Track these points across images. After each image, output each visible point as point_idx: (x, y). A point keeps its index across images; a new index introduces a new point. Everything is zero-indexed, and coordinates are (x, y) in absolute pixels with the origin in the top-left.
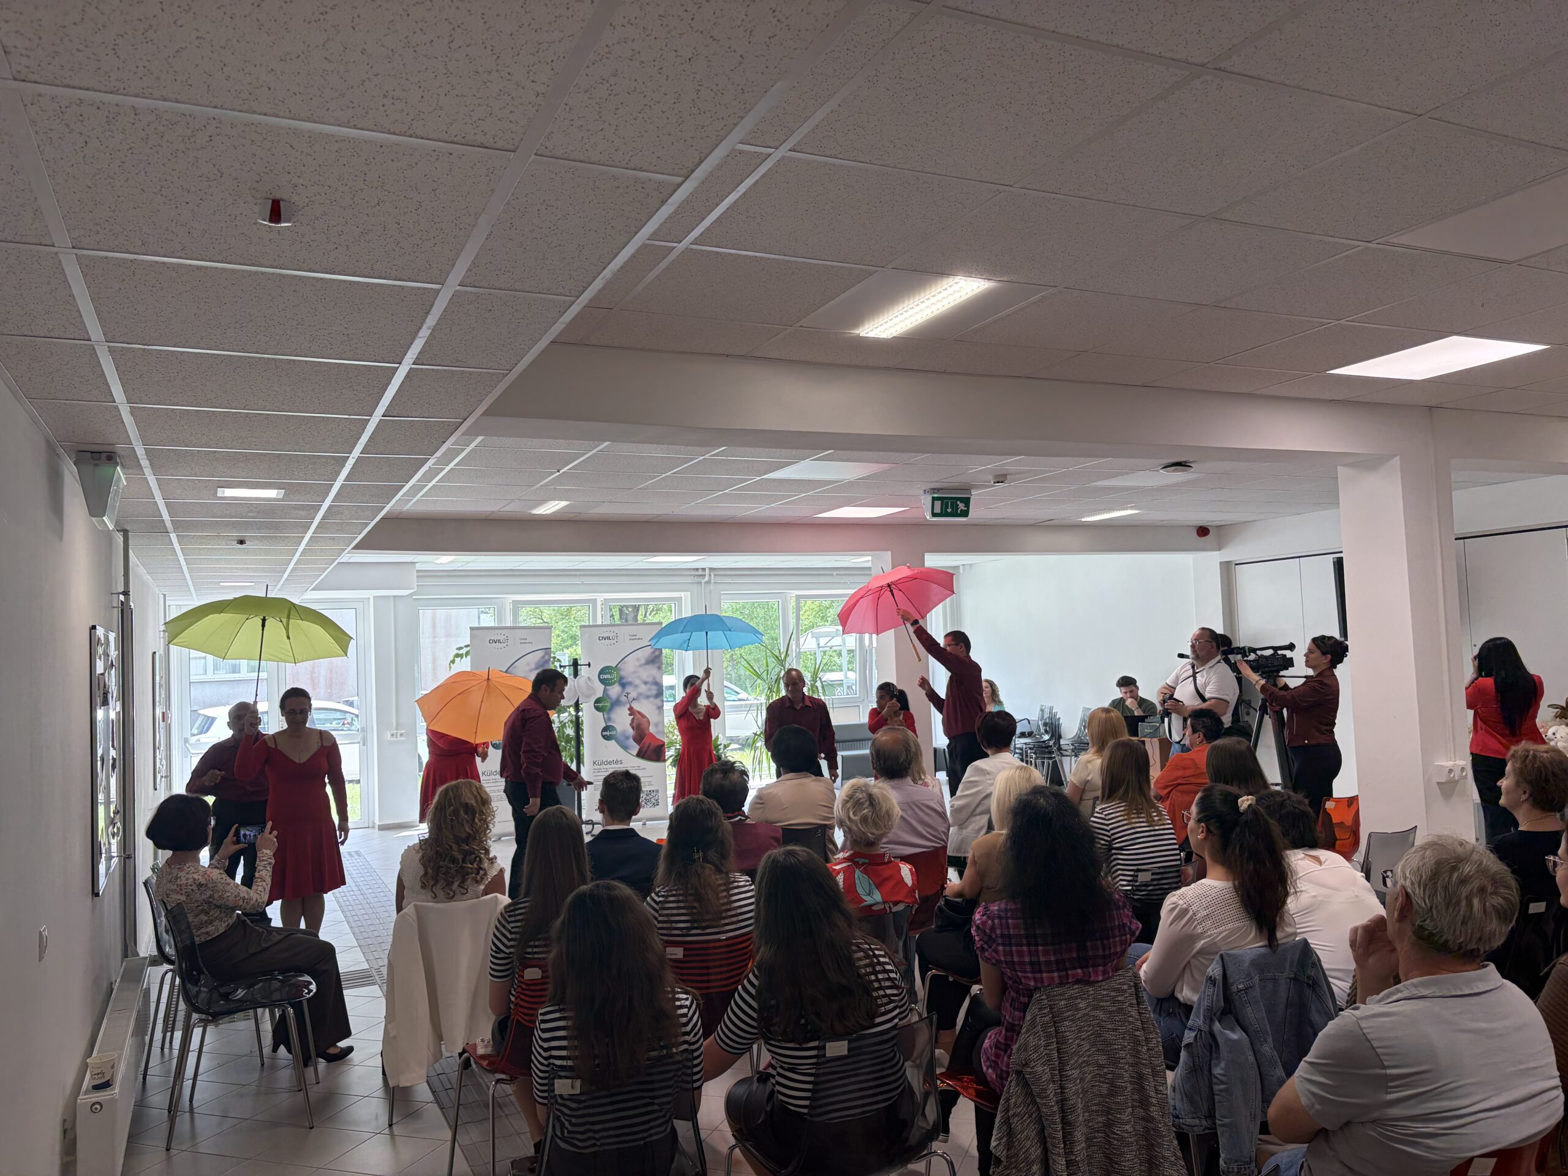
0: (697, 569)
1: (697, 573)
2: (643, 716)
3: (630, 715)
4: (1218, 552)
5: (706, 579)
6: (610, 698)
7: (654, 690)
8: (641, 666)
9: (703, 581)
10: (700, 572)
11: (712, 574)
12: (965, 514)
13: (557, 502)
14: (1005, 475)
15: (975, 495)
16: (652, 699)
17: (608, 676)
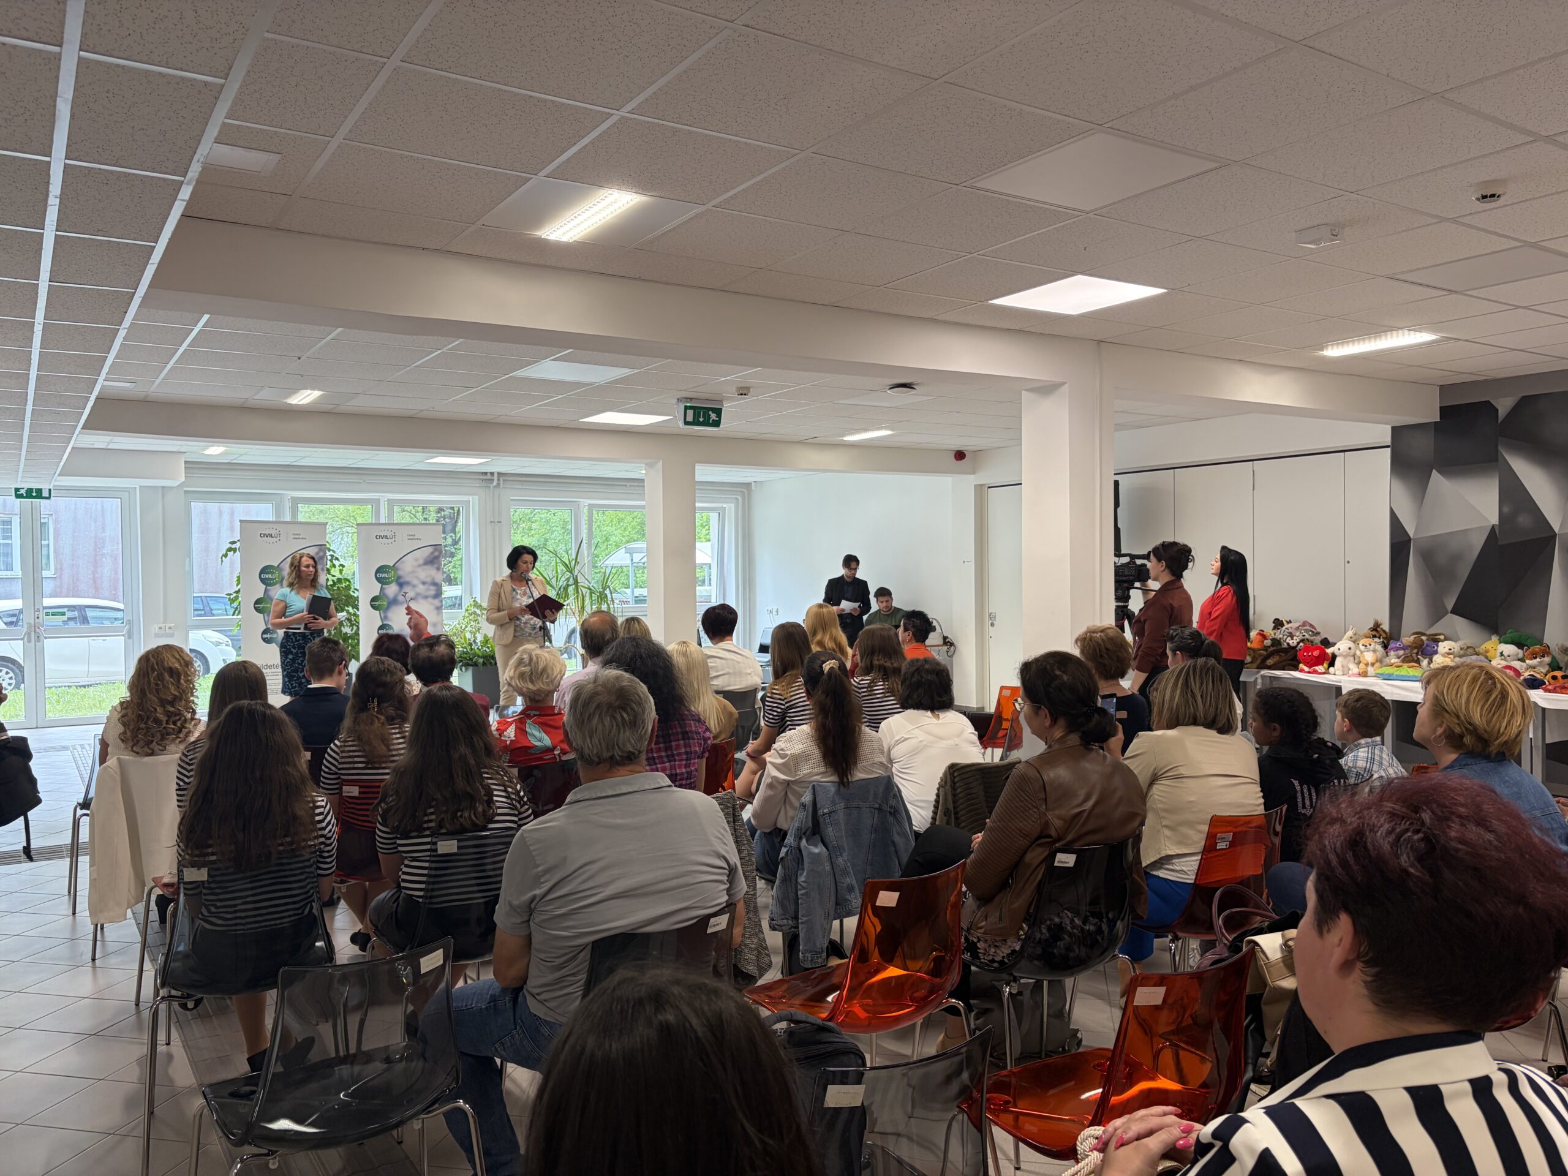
0: (486, 473)
1: (485, 477)
2: (421, 616)
3: (408, 614)
4: (973, 476)
5: (495, 483)
6: (387, 597)
7: (432, 591)
8: (419, 566)
9: (491, 486)
10: (489, 477)
11: (501, 479)
12: (717, 424)
13: (309, 392)
14: (748, 388)
15: (727, 408)
16: (430, 600)
17: (385, 575)
